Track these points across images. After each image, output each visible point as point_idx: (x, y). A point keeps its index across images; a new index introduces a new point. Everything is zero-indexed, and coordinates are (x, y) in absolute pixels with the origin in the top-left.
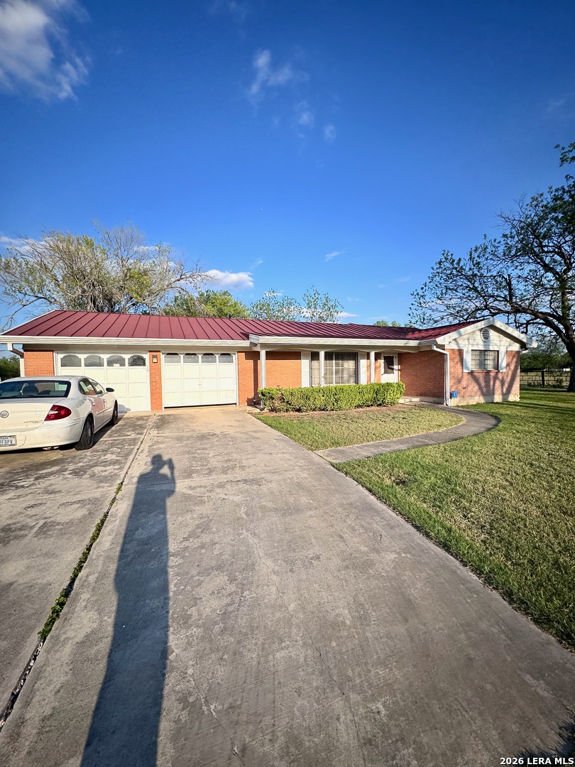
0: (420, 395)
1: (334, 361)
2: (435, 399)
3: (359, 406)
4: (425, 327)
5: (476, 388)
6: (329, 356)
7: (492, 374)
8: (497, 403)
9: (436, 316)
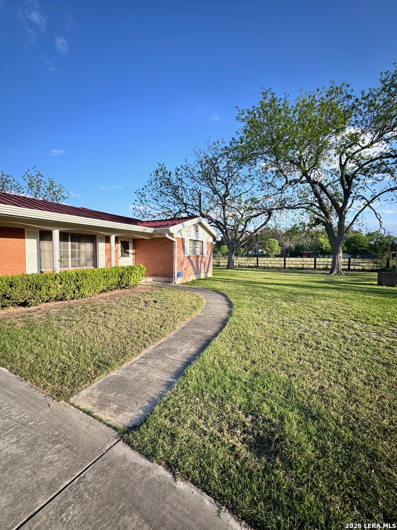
0: (153, 275)
1: (70, 243)
2: (165, 279)
3: (104, 291)
4: (146, 219)
5: (192, 268)
6: (64, 237)
7: (200, 258)
8: (202, 279)
9: (154, 212)
